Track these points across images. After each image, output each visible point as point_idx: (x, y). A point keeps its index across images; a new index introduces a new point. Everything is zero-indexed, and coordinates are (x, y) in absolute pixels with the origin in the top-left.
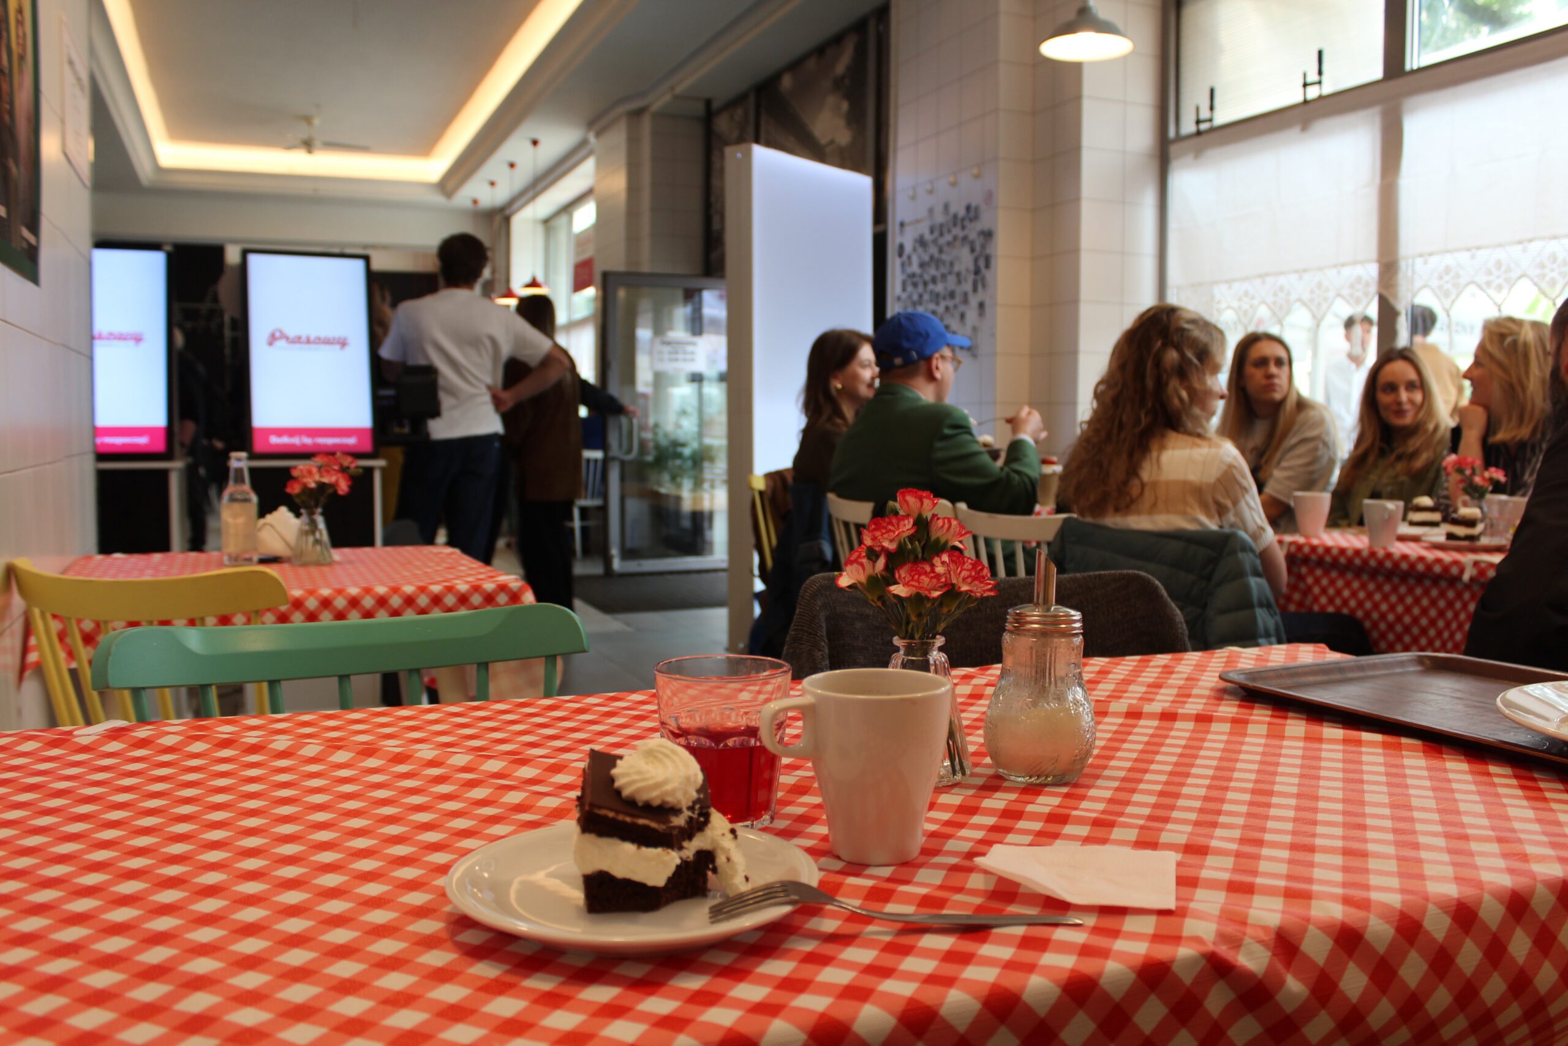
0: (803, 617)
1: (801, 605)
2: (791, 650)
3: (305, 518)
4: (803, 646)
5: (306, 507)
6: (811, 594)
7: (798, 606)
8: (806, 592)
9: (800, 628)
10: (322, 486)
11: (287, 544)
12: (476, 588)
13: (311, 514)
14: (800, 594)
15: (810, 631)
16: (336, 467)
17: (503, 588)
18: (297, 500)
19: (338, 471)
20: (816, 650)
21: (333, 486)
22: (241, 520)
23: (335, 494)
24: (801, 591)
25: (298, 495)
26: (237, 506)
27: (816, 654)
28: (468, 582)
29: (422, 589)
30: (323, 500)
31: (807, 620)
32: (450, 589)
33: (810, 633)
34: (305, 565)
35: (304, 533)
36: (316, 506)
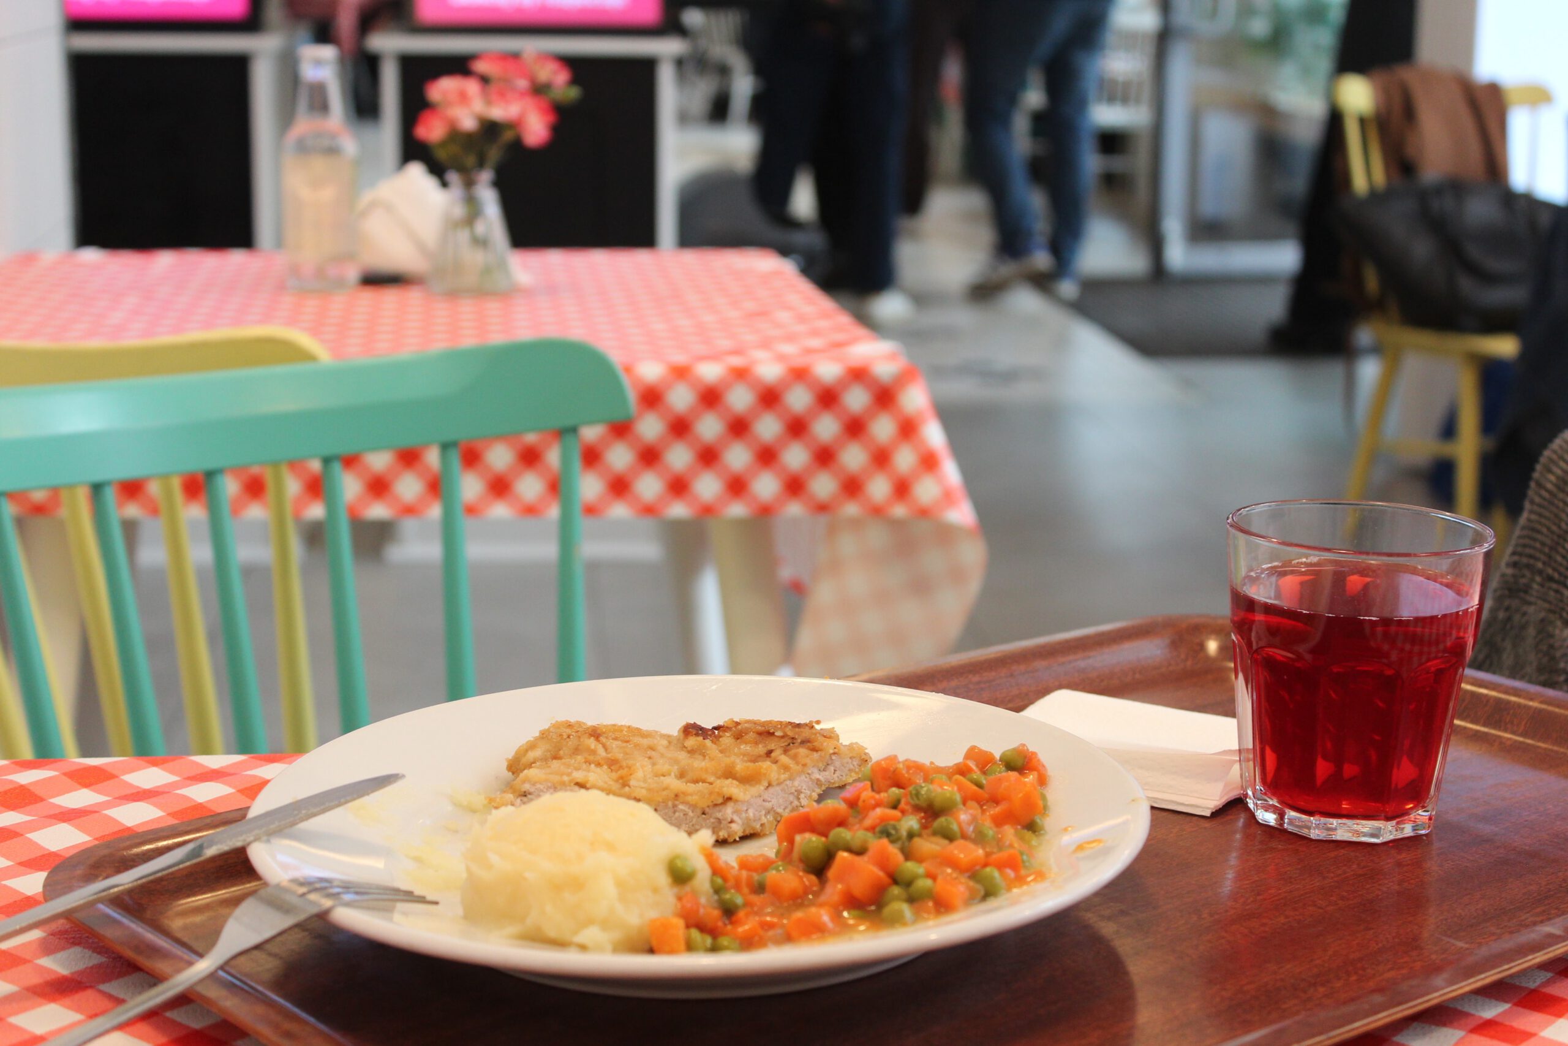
0: (1539, 536)
1: (1532, 502)
2: (1501, 615)
3: (456, 190)
4: (1531, 609)
5: (462, 170)
6: (1558, 478)
7: (1527, 505)
8: (1550, 471)
9: (1525, 560)
10: (490, 129)
11: (420, 246)
12: (800, 374)
13: (469, 184)
14: (1536, 475)
15: (1550, 571)
16: (522, 84)
17: (858, 374)
18: (441, 155)
19: (523, 94)
20: (1559, 623)
21: (514, 125)
22: (328, 194)
23: (517, 147)
24: (1538, 467)
25: (444, 143)
26: (319, 165)
27: (1557, 632)
28: (781, 358)
29: (681, 373)
30: (494, 154)
31: (1543, 544)
32: (741, 374)
33: (1551, 579)
34: (453, 295)
35: (452, 225)
36: (481, 164)
